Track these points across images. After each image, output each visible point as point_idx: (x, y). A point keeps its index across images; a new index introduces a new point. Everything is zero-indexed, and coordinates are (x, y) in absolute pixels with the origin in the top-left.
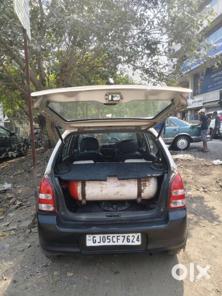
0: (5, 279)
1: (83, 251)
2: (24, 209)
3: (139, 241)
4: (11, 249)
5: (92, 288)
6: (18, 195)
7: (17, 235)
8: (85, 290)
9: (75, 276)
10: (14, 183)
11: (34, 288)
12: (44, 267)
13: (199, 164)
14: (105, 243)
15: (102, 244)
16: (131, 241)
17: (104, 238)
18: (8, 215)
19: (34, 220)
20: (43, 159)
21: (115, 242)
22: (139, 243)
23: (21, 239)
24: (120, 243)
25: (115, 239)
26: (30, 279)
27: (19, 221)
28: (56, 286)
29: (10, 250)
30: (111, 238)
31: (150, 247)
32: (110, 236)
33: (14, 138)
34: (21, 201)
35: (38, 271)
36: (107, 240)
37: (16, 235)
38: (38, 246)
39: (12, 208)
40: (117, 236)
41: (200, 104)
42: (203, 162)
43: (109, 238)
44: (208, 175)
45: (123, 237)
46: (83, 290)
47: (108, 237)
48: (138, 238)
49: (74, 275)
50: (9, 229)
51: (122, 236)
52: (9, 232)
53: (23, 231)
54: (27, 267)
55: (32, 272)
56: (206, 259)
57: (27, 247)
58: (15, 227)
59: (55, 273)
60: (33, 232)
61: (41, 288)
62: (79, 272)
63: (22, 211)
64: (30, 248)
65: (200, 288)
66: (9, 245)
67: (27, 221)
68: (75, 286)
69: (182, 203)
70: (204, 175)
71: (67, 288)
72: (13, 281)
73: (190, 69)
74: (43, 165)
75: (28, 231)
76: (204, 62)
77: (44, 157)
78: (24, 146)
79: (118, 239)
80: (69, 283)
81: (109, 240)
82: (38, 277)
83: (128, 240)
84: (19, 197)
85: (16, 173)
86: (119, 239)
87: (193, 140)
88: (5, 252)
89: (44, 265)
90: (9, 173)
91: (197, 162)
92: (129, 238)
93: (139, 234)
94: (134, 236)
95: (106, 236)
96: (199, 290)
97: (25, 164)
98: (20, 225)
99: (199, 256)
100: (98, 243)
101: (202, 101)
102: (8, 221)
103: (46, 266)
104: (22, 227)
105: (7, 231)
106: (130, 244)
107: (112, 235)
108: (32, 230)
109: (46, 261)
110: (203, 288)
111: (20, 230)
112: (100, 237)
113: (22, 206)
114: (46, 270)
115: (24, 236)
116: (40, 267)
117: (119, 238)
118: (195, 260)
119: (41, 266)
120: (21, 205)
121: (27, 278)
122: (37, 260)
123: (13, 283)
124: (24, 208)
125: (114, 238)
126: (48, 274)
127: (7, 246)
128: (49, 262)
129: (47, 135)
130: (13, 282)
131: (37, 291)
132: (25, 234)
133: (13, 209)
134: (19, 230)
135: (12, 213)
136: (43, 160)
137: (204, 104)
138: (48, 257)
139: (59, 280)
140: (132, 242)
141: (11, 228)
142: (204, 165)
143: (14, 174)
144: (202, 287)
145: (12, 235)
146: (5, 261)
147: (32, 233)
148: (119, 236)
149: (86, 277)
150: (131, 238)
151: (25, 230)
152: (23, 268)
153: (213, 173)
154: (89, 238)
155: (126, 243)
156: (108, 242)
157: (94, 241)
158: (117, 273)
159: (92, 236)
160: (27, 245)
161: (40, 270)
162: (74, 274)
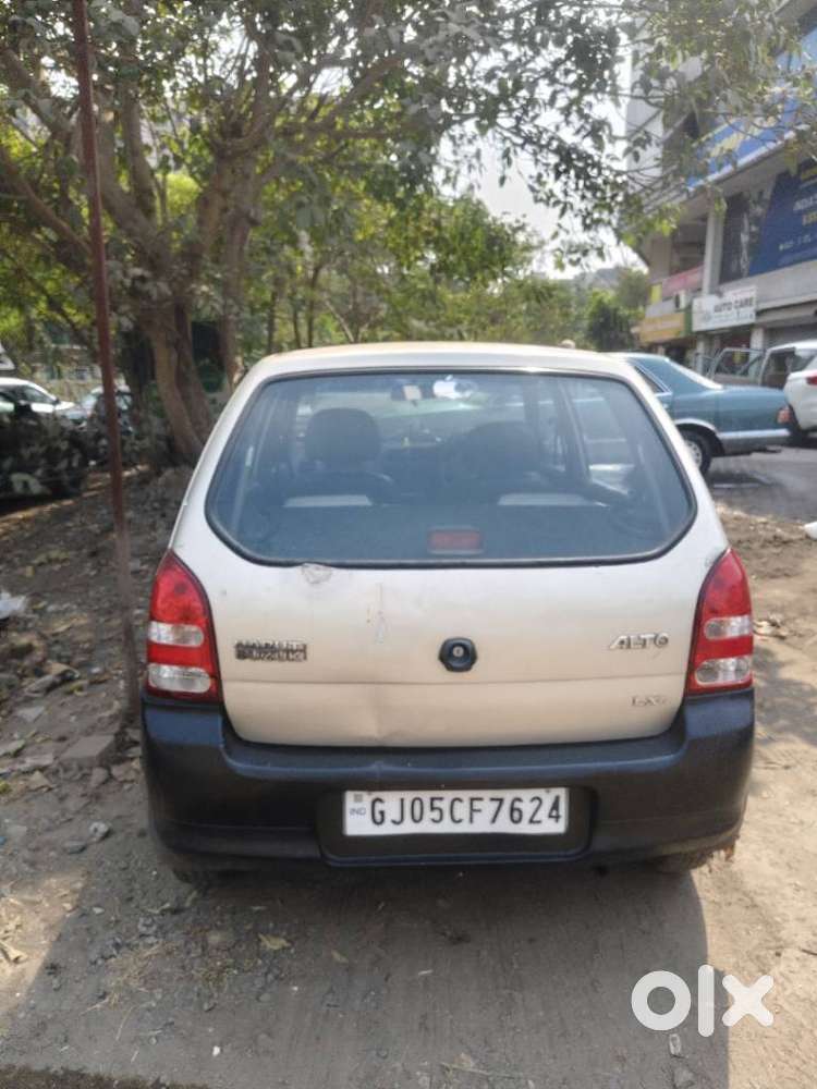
0: (12, 957)
1: (332, 857)
2: (79, 694)
3: (557, 818)
4: (33, 845)
5: (365, 997)
6: (53, 639)
7: (56, 790)
8: (335, 1006)
9: (292, 951)
10: (36, 596)
11: (131, 994)
12: (169, 914)
13: (753, 535)
14: (420, 824)
15: (409, 828)
16: (527, 816)
17: (417, 804)
18: (14, 714)
19: (120, 735)
20: (147, 507)
21: (460, 821)
22: (559, 827)
23: (73, 804)
24: (482, 825)
25: (462, 810)
26: (113, 960)
27: (62, 739)
28: (219, 989)
29: (29, 850)
30: (445, 805)
31: (602, 842)
32: (441, 799)
33: (32, 427)
34: (68, 663)
35: (143, 929)
36: (429, 815)
37: (50, 789)
38: (142, 834)
39: (33, 686)
40: (472, 800)
41: (746, 316)
42: (768, 527)
43: (437, 804)
44: (787, 575)
45: (496, 804)
46: (328, 1005)
47: (433, 799)
48: (555, 806)
49: (289, 948)
50: (23, 767)
51: (492, 799)
52: (22, 777)
53: (78, 777)
54: (99, 915)
55: (119, 933)
56: (805, 889)
57: (98, 835)
58: (47, 760)
59: (215, 938)
60: (121, 779)
61: (159, 997)
62: (309, 934)
63: (69, 698)
64: (110, 841)
65: (791, 1000)
66: (25, 829)
67: (93, 738)
68: (296, 988)
69: (738, 670)
70: (773, 577)
71: (265, 997)
72: (47, 968)
73: (735, 164)
74: (147, 529)
75: (98, 774)
76: (797, 131)
77: (152, 498)
78: (69, 455)
79: (472, 810)
80: (270, 977)
81: (436, 815)
82: (148, 953)
83: (516, 815)
84: (57, 648)
85: (42, 558)
86: (479, 811)
87: (725, 446)
88: (11, 854)
89: (167, 905)
90: (16, 556)
91: (742, 528)
92: (517, 805)
93: (562, 793)
94: (538, 798)
95: (426, 796)
96: (786, 1007)
97: (75, 526)
98: (63, 752)
99: (778, 879)
100: (392, 824)
101: (754, 303)
102: (16, 736)
103: (175, 911)
104: (73, 759)
105: (14, 774)
106: (525, 828)
107: (449, 795)
108: (116, 771)
109: (175, 891)
110: (804, 1000)
111: (66, 770)
112: (402, 800)
113: (71, 680)
114: (177, 926)
115: (83, 795)
116: (151, 915)
117: (477, 805)
118: (766, 892)
119: (157, 912)
120: (65, 679)
121: (102, 957)
122: (137, 886)
123: (50, 974)
124: (81, 689)
125: (457, 804)
126: (186, 943)
127: (17, 830)
128: (190, 897)
129: (161, 413)
130: (47, 971)
131: (144, 1006)
132: (85, 787)
133: (36, 692)
134: (61, 770)
135: (31, 706)
136: (146, 511)
137: (759, 313)
138: (183, 877)
139: (228, 967)
140: (531, 821)
141: (29, 762)
142: (772, 539)
143: (36, 561)
144: (798, 996)
145: (36, 790)
146: (12, 887)
147: (114, 783)
148: (481, 799)
149: (337, 956)
150: (527, 808)
151: (86, 771)
152: (84, 918)
153: (807, 571)
154: (358, 806)
155: (504, 826)
156: (434, 821)
157: (378, 817)
158: (459, 939)
159: (367, 798)
160: (96, 830)
161: (154, 928)
162: (288, 941)
